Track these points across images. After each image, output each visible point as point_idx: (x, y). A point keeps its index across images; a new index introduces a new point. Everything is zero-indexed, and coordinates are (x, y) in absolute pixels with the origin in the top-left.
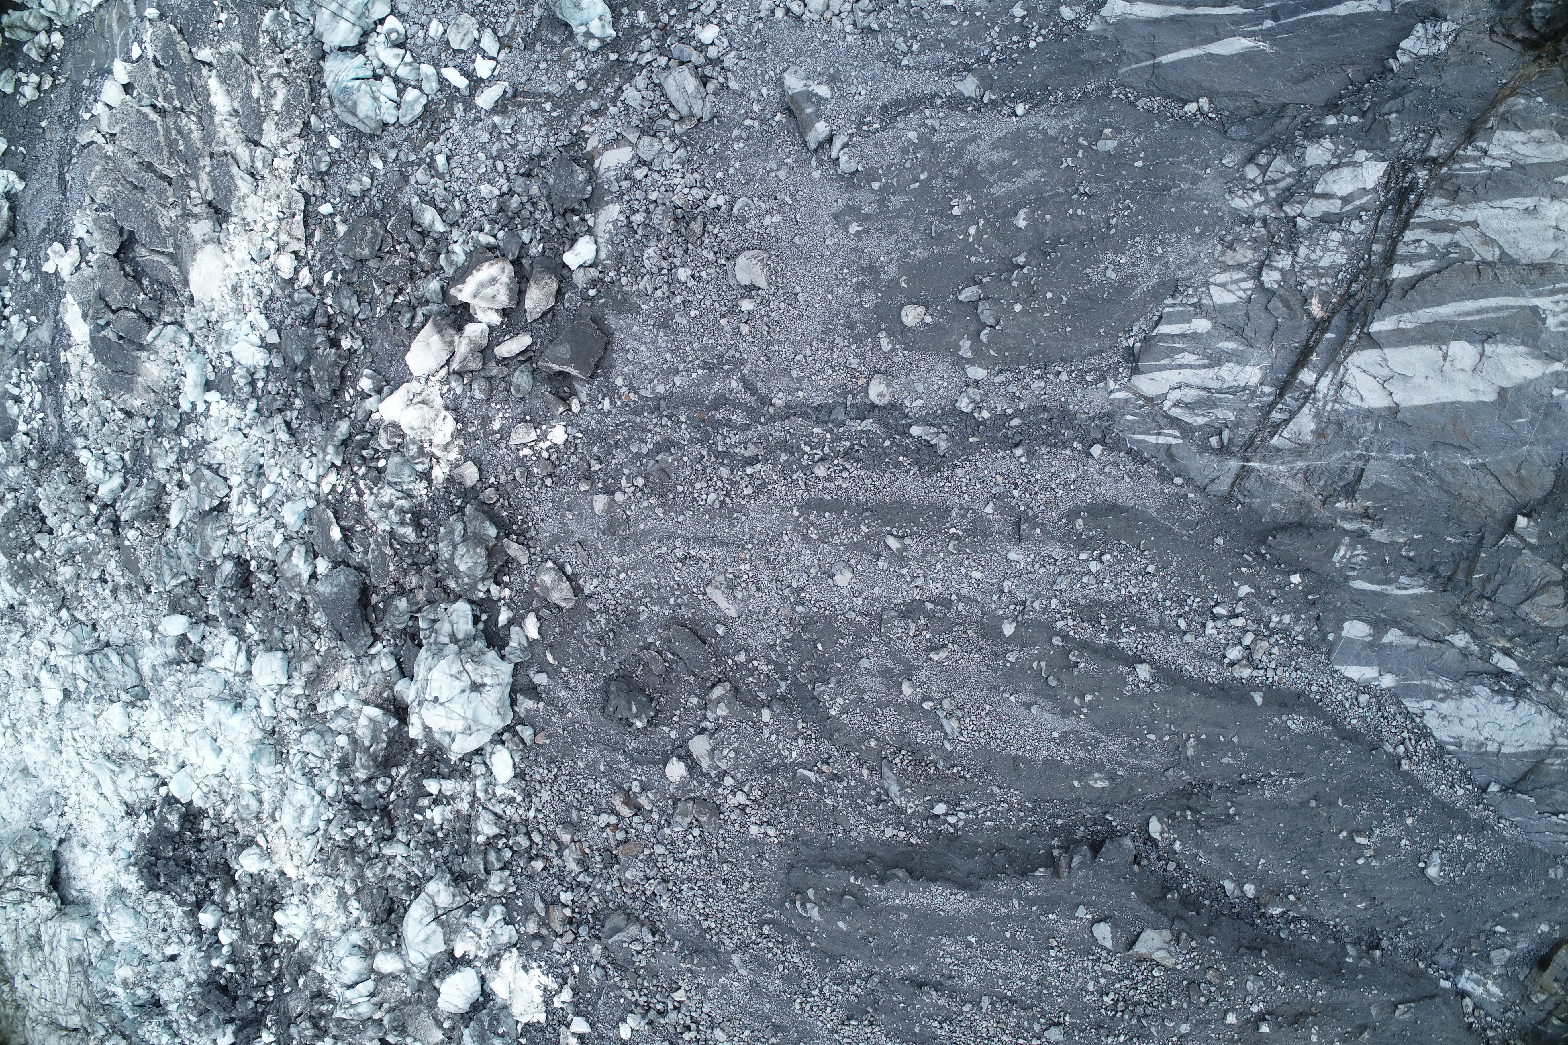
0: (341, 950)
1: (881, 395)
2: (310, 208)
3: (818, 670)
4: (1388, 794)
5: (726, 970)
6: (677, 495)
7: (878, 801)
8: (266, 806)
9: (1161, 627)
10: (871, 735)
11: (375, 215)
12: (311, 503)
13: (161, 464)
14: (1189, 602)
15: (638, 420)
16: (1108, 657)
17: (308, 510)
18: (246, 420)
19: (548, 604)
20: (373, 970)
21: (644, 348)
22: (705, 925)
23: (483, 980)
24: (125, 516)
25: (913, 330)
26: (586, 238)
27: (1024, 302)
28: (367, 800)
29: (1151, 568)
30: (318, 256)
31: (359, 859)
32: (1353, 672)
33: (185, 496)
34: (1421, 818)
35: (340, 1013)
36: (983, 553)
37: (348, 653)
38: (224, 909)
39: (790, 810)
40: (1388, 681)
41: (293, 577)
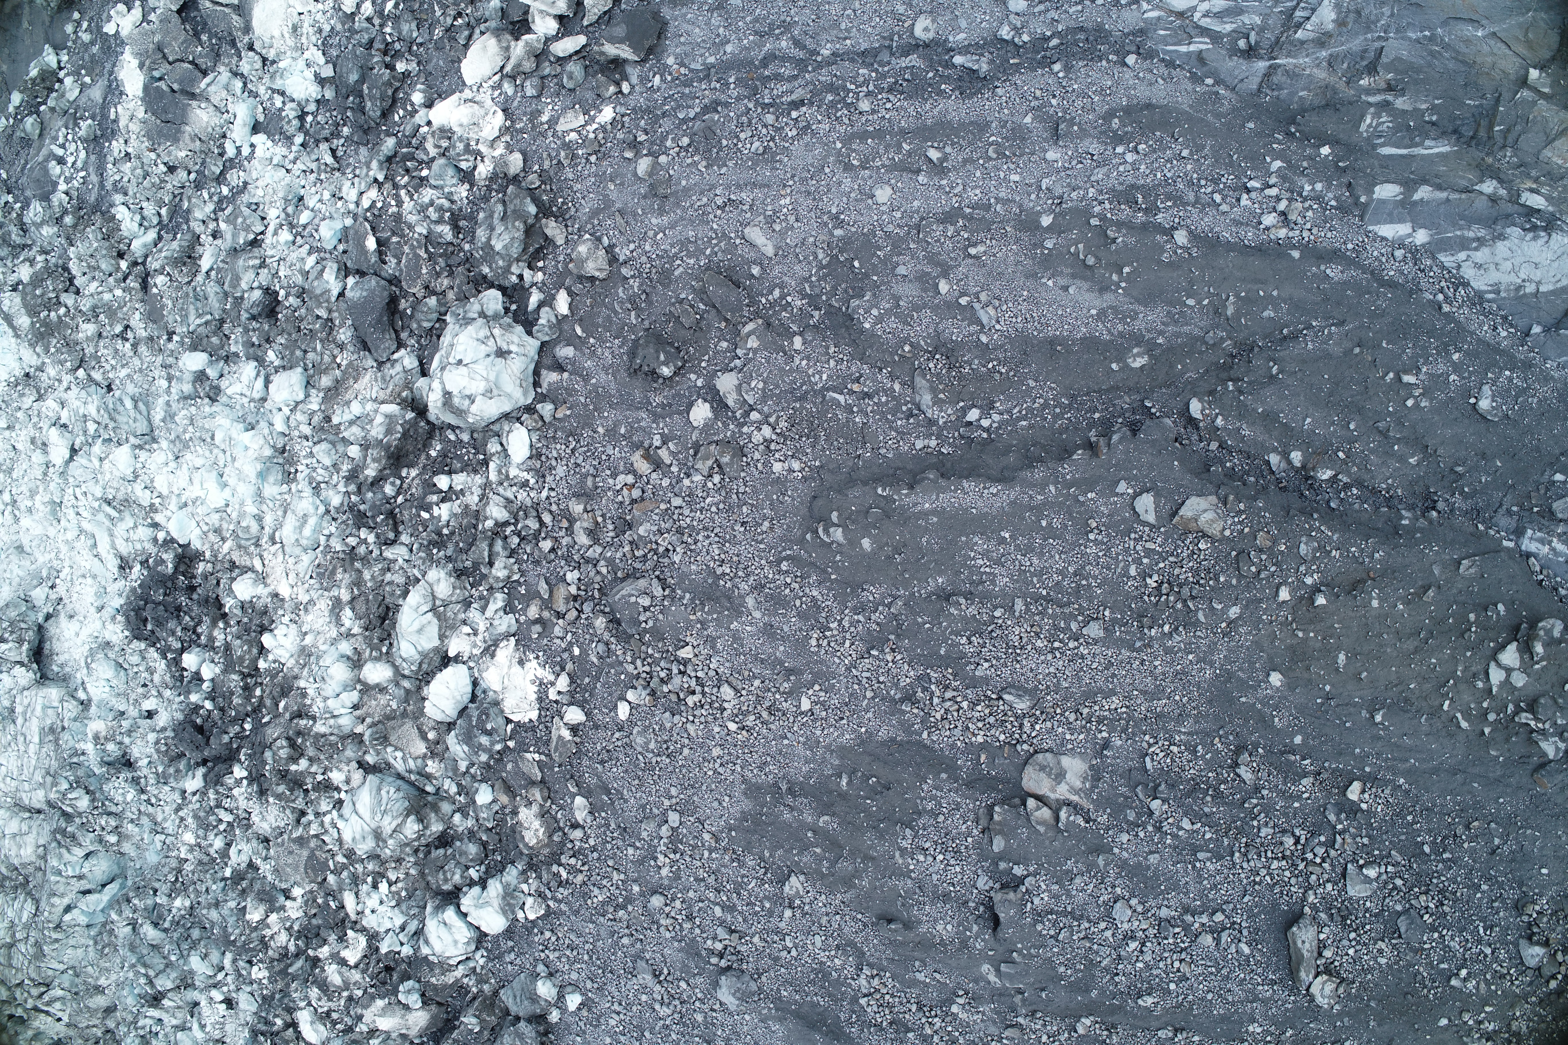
0: (327, 661)
1: (926, 29)
3: (853, 289)
4: (1431, 333)
5: (739, 614)
6: (721, 149)
7: (910, 415)
8: (268, 530)
9: (1197, 202)
10: (906, 340)
12: (349, 222)
13: (198, 214)
14: (1223, 180)
15: (687, 91)
16: (1146, 230)
17: (346, 229)
18: (291, 157)
19: (581, 278)
20: (359, 681)
21: (697, 30)
22: (719, 571)
23: (475, 683)
24: (155, 266)
28: (373, 507)
29: (1185, 153)
31: (357, 565)
32: (1387, 231)
33: (219, 242)
34: (1467, 353)
35: (320, 728)
36: (1021, 155)
37: (370, 362)
38: (210, 646)
39: (817, 438)
40: (1421, 237)
41: (322, 295)
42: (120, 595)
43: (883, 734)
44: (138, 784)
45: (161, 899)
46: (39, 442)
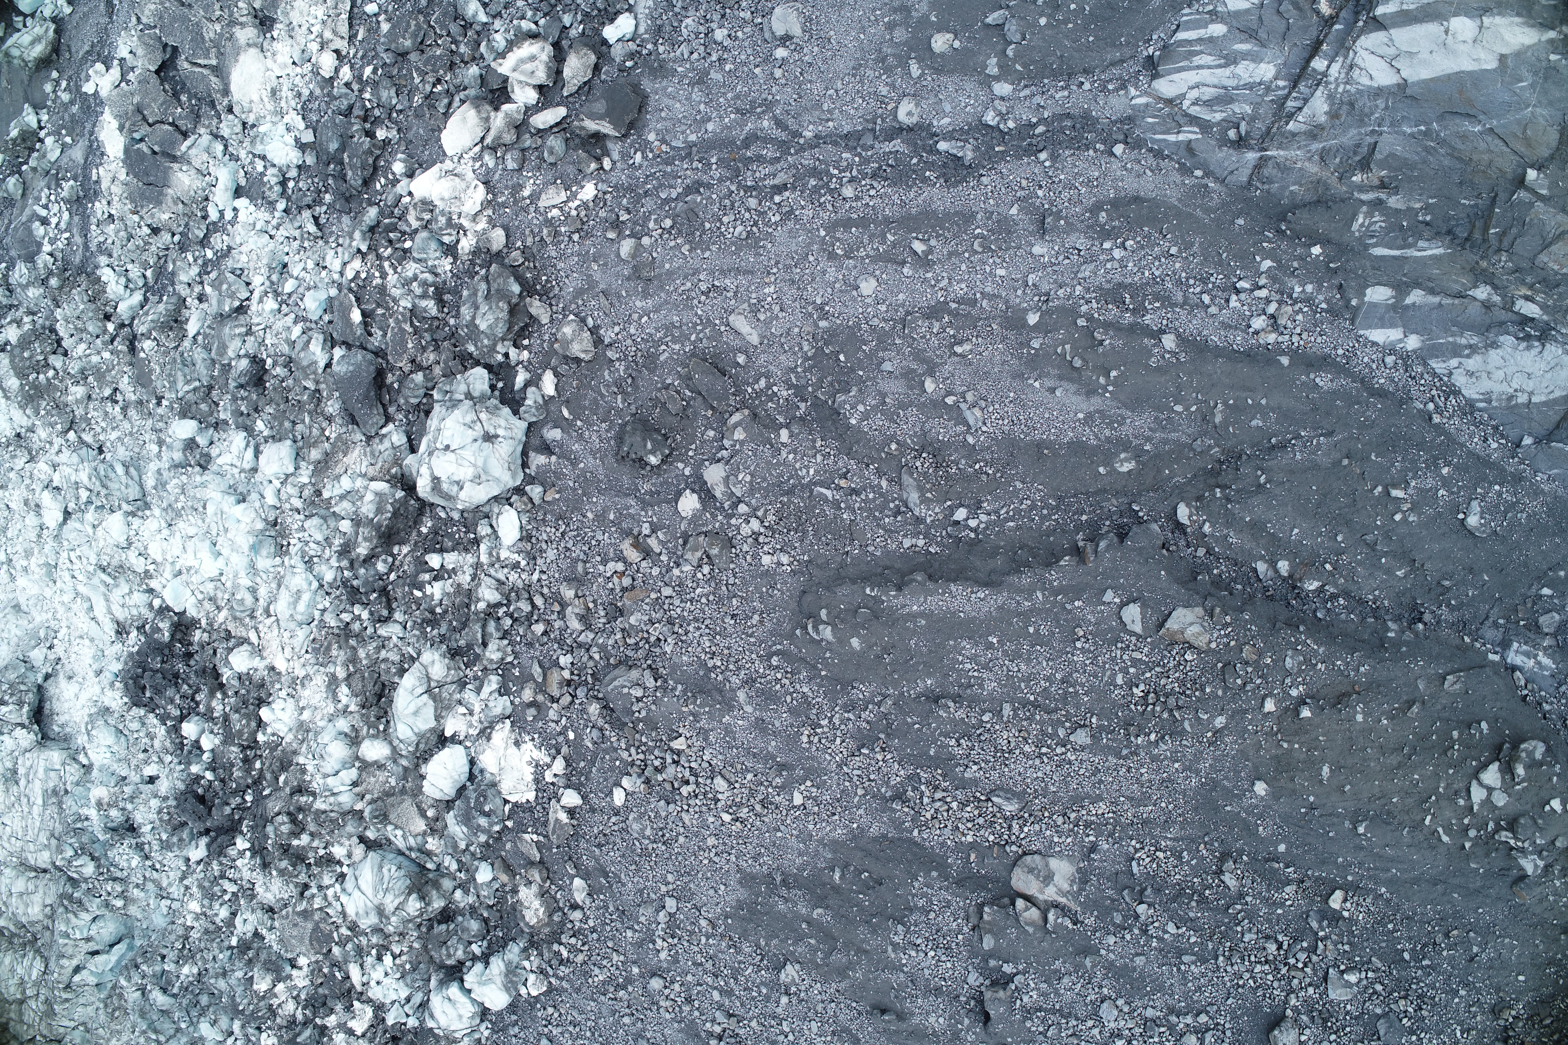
0: (325, 738)
1: (909, 114)
2: (356, 10)
3: (839, 383)
4: (1420, 446)
5: (731, 708)
6: (704, 232)
7: (898, 512)
8: (262, 603)
9: (1185, 303)
10: (892, 438)
11: (420, 12)
12: (333, 292)
13: (183, 277)
14: (1212, 279)
15: (669, 169)
16: (1134, 332)
17: (330, 299)
18: (274, 222)
19: (567, 359)
20: (357, 758)
21: (678, 105)
22: (710, 664)
23: (472, 762)
24: (141, 329)
25: (942, 55)
26: (627, 14)
27: (1049, 16)
28: (366, 583)
29: (1174, 251)
30: (360, 54)
31: (352, 642)
32: (1378, 335)
33: (205, 306)
34: (1457, 468)
35: (320, 805)
36: (1007, 249)
37: (359, 436)
38: (208, 716)
39: (805, 532)
40: (1413, 342)
41: (309, 366)
42: (118, 659)
43: (874, 830)
44: (142, 850)
45: (169, 967)
46: (32, 504)
